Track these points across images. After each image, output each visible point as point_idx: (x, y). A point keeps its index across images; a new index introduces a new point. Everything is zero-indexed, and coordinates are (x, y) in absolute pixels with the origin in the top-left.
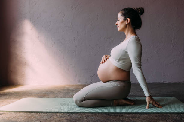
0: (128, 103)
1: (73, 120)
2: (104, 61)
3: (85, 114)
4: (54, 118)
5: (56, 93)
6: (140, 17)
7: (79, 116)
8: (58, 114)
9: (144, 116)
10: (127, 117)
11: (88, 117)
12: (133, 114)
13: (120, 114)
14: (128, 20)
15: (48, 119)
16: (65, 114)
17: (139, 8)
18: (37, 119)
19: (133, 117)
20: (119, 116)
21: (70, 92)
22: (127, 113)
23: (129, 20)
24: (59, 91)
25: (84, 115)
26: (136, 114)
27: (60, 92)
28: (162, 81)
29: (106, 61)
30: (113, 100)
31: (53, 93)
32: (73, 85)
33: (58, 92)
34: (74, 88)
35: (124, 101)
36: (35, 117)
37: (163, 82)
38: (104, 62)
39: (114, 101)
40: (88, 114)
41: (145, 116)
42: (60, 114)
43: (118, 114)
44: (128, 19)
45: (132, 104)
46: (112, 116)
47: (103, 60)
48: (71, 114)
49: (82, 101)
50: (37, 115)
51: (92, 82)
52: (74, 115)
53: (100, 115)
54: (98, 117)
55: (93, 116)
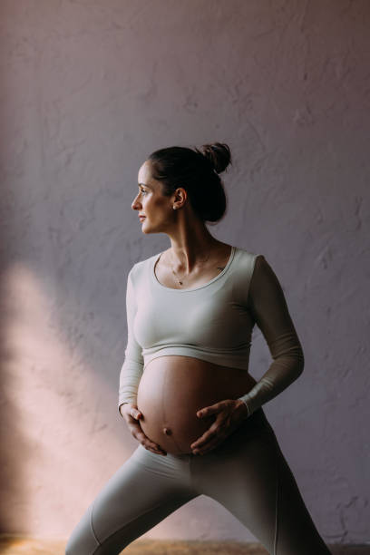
14: (181, 195)
44: (179, 192)
51: (346, 534)
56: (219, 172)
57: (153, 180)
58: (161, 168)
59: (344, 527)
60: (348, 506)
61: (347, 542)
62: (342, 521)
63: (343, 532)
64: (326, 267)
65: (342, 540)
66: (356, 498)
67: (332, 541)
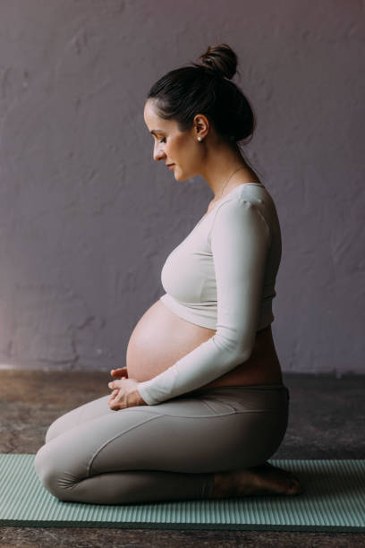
0: (275, 487)
3: (95, 533)
9: (334, 541)
11: (111, 542)
12: (292, 535)
13: (239, 534)
14: (201, 122)
16: (8, 530)
20: (235, 541)
25: (93, 537)
26: (304, 535)
30: (210, 475)
35: (258, 482)
39: (217, 479)
40: (107, 533)
41: (338, 543)
43: (231, 534)
44: (198, 120)
45: (292, 491)
46: (206, 539)
48: (36, 532)
49: (80, 478)
51: (77, 358)
52: (50, 535)
53: (159, 537)
54: (150, 542)
55: (128, 538)
56: (230, 78)
57: (164, 121)
58: (164, 104)
59: (75, 351)
60: (81, 328)
61: (78, 368)
62: (73, 344)
63: (73, 357)
65: (72, 367)
66: (91, 319)
67: (60, 368)
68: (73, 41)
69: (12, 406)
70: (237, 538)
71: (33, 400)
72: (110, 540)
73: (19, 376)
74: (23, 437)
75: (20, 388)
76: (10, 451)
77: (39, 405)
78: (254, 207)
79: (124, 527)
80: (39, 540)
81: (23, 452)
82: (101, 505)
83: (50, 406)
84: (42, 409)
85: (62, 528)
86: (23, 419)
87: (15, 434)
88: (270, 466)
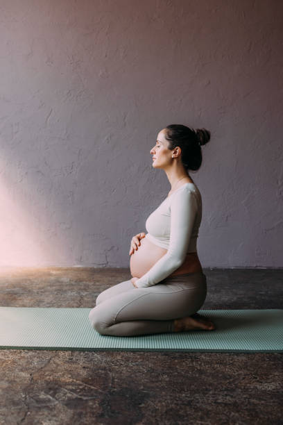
1: (100, 371)
2: (135, 248)
3: (120, 354)
4: (58, 365)
5: (35, 291)
6: (200, 148)
7: (108, 359)
8: (61, 353)
9: (239, 358)
10: (207, 363)
15: (45, 366)
16: (77, 352)
17: (201, 131)
18: (20, 367)
19: (221, 363)
21: (65, 291)
22: (204, 352)
23: (179, 150)
24: (41, 286)
25: (119, 357)
27: (43, 288)
28: (255, 266)
29: (140, 245)
31: (29, 291)
32: (67, 270)
33: (40, 288)
34: (70, 276)
36: (14, 362)
37: (257, 266)
38: (137, 250)
41: (242, 360)
42: (67, 353)
44: (177, 149)
46: (176, 358)
47: (133, 246)
48: (90, 354)
49: (111, 324)
50: (16, 357)
51: (108, 263)
52: (97, 356)
53: (152, 357)
54: (148, 360)
55: (136, 358)
56: (201, 145)
59: (107, 260)
60: (109, 251)
61: (108, 267)
62: (106, 257)
63: (106, 262)
64: (108, 142)
65: (106, 266)
66: (113, 247)
67: (101, 267)
68: (106, 138)
69: (81, 284)
70: (191, 357)
71: (90, 281)
72: (127, 360)
73: (84, 270)
74: (85, 299)
75: (84, 275)
76: (78, 307)
77: (92, 283)
78: (192, 193)
79: (134, 351)
80: (91, 360)
81: (85, 307)
82: (122, 337)
83: (97, 283)
84: (94, 285)
85: (103, 351)
86: (85, 290)
87: (82, 297)
88: (198, 315)
